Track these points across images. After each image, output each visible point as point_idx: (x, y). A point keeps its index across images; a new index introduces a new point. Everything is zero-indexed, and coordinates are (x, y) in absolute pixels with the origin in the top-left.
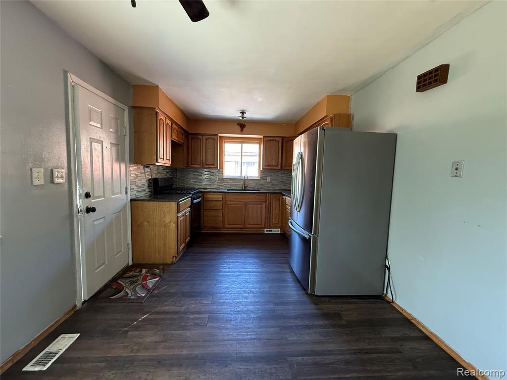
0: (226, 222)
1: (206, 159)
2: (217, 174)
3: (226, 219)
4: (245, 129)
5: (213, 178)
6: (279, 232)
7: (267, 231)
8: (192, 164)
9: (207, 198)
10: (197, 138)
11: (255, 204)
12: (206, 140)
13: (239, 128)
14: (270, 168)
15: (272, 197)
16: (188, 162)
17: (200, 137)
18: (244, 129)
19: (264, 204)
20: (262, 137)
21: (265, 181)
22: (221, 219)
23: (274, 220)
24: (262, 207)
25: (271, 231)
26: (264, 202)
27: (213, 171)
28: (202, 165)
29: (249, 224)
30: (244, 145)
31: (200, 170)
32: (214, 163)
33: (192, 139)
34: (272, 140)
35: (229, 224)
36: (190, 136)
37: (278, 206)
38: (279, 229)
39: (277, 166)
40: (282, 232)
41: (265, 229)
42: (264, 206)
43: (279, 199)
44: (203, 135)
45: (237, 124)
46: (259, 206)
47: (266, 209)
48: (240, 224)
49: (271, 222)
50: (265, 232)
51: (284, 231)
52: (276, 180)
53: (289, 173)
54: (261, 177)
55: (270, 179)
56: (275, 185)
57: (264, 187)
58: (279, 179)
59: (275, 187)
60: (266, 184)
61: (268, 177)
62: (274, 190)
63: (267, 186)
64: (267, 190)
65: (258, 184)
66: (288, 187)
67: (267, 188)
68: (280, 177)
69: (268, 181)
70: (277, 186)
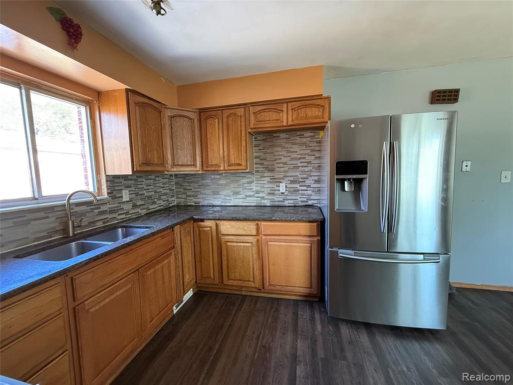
14: (149, 169)
21: (119, 200)
39: (163, 164)
52: (140, 195)
53: (157, 179)
54: (108, 193)
55: (128, 195)
56: (137, 205)
57: (119, 215)
58: (145, 192)
59: (139, 210)
60: (123, 208)
61: (123, 191)
62: (138, 217)
63: (125, 212)
64: (126, 220)
65: (104, 212)
66: (159, 205)
67: (124, 216)
68: (145, 188)
69: (124, 200)
70: (142, 207)
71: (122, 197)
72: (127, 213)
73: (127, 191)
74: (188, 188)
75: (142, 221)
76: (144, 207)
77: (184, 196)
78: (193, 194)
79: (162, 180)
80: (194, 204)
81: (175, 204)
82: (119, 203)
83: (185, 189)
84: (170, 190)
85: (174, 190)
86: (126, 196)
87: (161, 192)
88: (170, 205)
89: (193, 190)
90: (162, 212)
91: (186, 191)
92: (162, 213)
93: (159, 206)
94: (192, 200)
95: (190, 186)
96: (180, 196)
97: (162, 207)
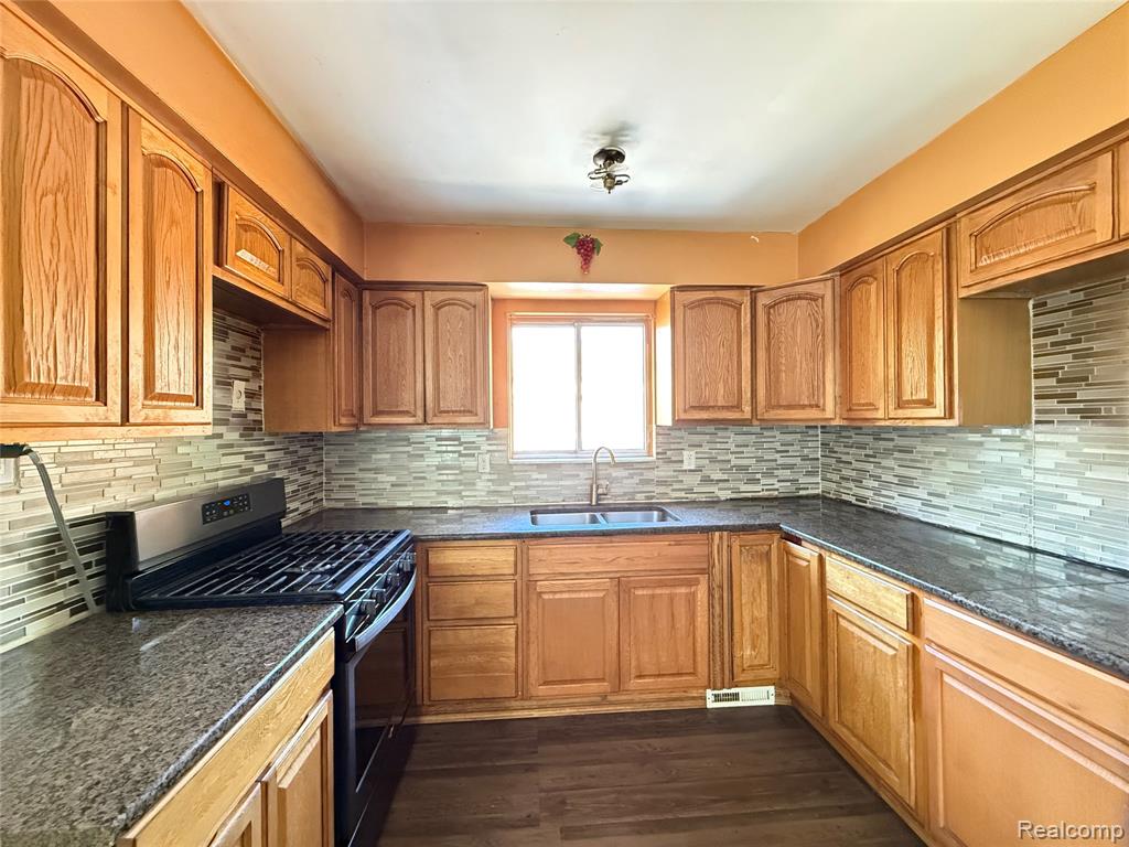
0: (534, 673)
1: (437, 388)
2: (485, 448)
3: (533, 659)
4: (598, 260)
5: (469, 463)
6: (772, 702)
7: (717, 698)
8: (377, 413)
9: (442, 567)
10: (400, 303)
11: (662, 584)
12: (438, 307)
13: (572, 257)
14: (704, 415)
15: (736, 548)
16: (361, 408)
17: (411, 296)
18: (595, 257)
19: (703, 579)
20: (664, 289)
21: (677, 466)
22: (509, 660)
23: (748, 652)
24: (694, 594)
25: (736, 697)
26: (702, 571)
27: (468, 435)
28: (420, 413)
29: (640, 677)
30: (587, 331)
31: (415, 436)
32: (474, 402)
33: (375, 308)
34: (709, 301)
35: (546, 683)
36: (367, 295)
37: (764, 586)
38: (772, 689)
39: (738, 407)
40: (785, 702)
41: (709, 693)
42: (701, 593)
43: (768, 553)
44: (421, 287)
45: (567, 240)
46: (683, 590)
47: (711, 606)
48: (597, 680)
49: (737, 661)
50: (711, 704)
51: (792, 697)
52: (719, 461)
53: (766, 433)
54: (658, 454)
55: (693, 460)
56: (712, 480)
57: (673, 490)
58: (730, 457)
59: (714, 489)
60: (682, 481)
61: (685, 453)
62: (713, 502)
63: (685, 487)
64: (687, 502)
65: (648, 482)
66: (765, 487)
67: (683, 494)
68: (733, 449)
69: (685, 467)
70: (721, 485)
71: (682, 462)
72: (690, 491)
73: (693, 453)
74: (844, 458)
75: (720, 510)
76: (726, 485)
77: (836, 477)
78: (854, 473)
79: (779, 436)
80: (854, 502)
81: (819, 491)
82: (675, 471)
83: (839, 461)
84: (805, 458)
85: (818, 459)
86: (690, 460)
87: (776, 460)
88: (802, 493)
89: (855, 465)
90: (776, 503)
91: (841, 465)
92: (777, 507)
93: (767, 490)
94: (851, 489)
95: (848, 454)
96: (829, 476)
97: (776, 493)
